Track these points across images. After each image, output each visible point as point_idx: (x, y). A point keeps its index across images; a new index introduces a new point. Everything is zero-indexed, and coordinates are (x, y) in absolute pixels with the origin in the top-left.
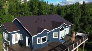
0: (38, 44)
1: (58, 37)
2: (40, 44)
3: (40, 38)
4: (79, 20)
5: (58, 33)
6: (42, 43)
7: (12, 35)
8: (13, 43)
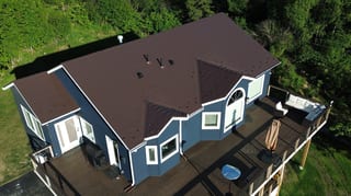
0: (149, 162)
1: (218, 127)
2: (156, 162)
3: (155, 148)
4: (311, 11)
5: (219, 114)
6: (163, 161)
7: (56, 125)
8: (64, 149)
